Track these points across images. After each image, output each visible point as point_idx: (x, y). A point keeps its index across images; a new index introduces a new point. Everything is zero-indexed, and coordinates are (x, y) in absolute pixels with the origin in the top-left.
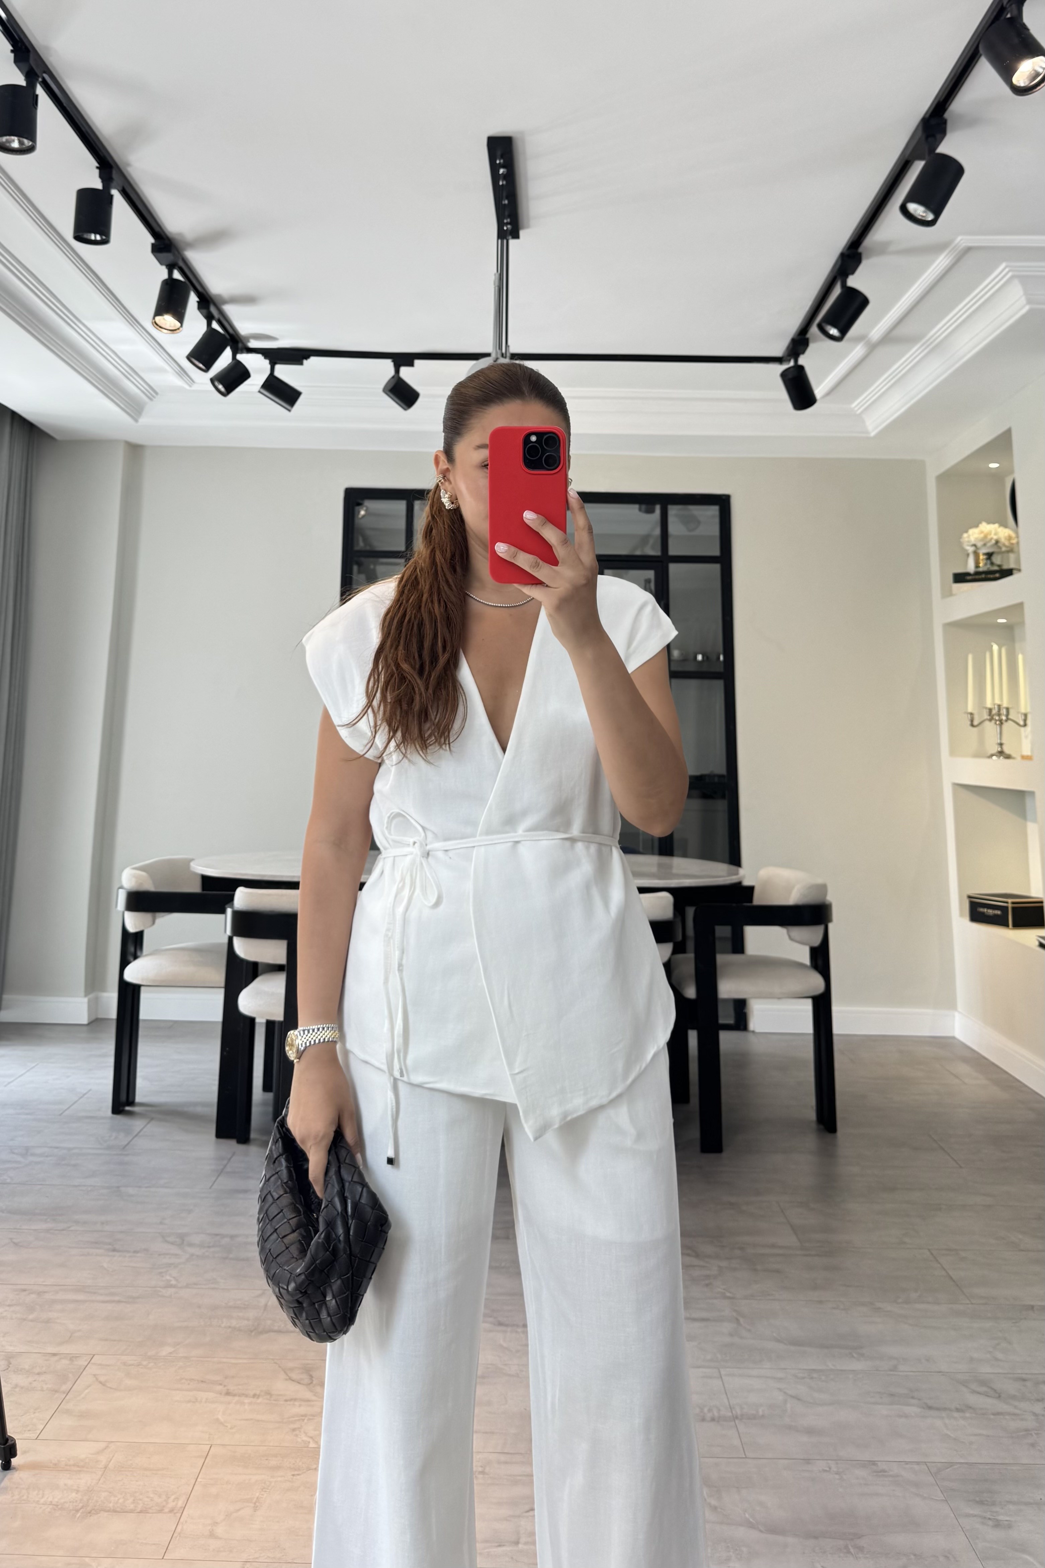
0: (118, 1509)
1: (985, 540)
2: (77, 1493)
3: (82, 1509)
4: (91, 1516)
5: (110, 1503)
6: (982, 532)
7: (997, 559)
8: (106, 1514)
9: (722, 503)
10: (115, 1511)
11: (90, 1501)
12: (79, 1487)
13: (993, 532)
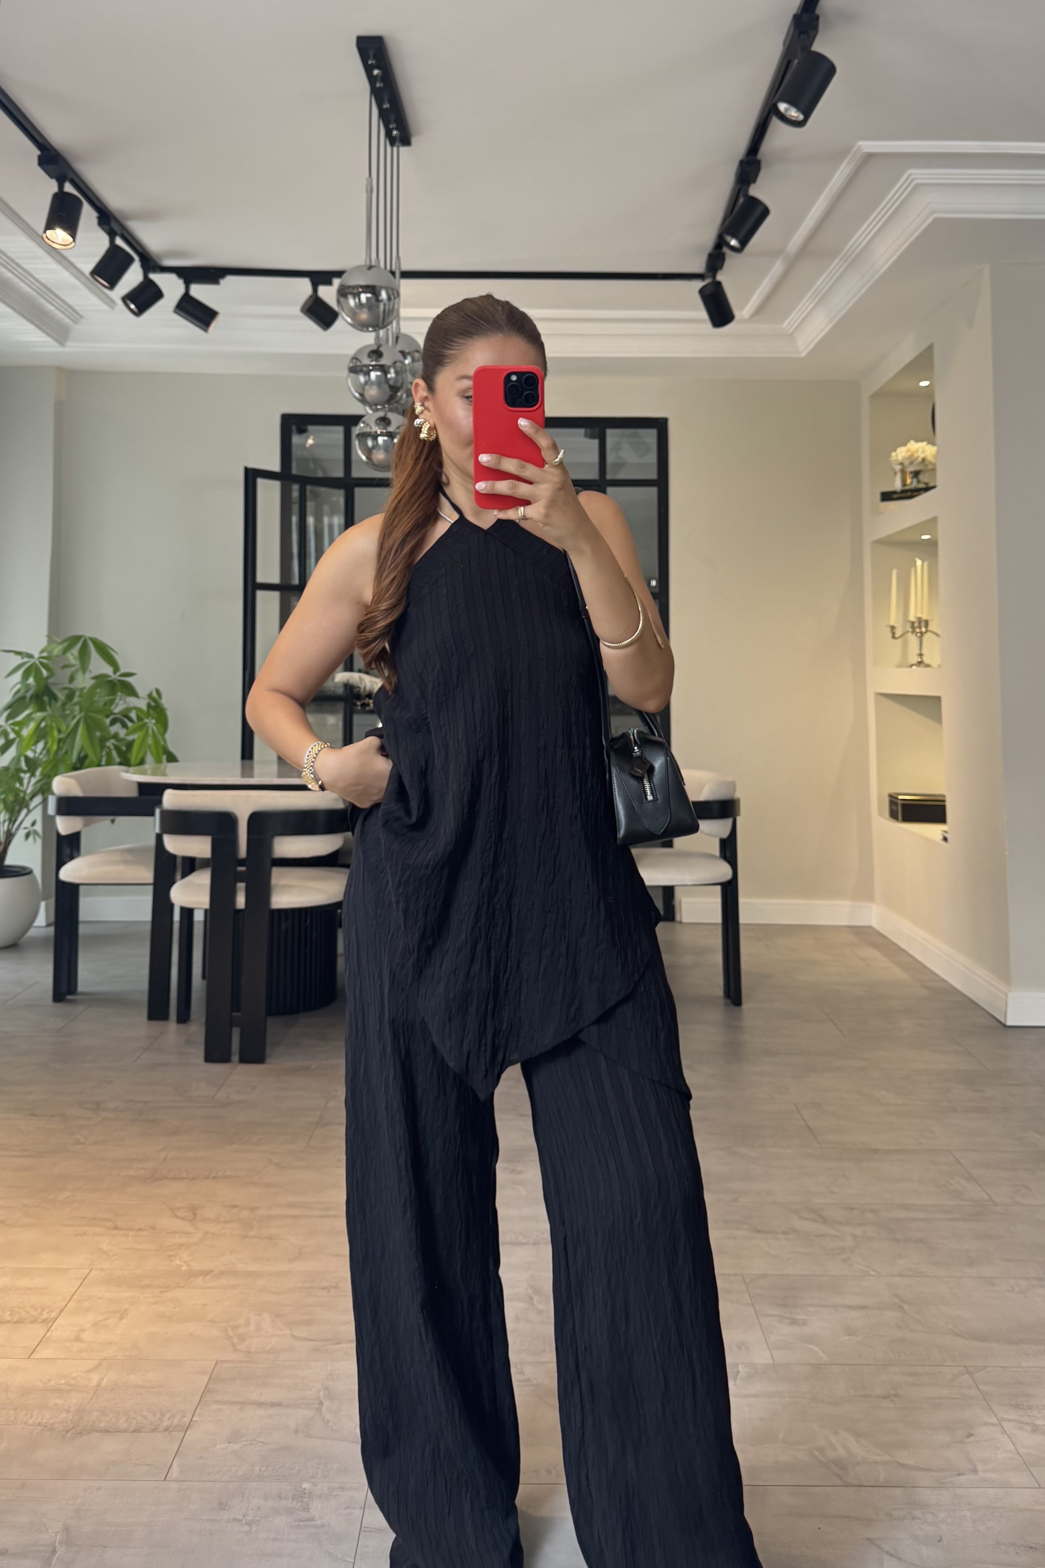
1: (912, 460)
6: (909, 450)
7: (923, 478)
13: (920, 451)
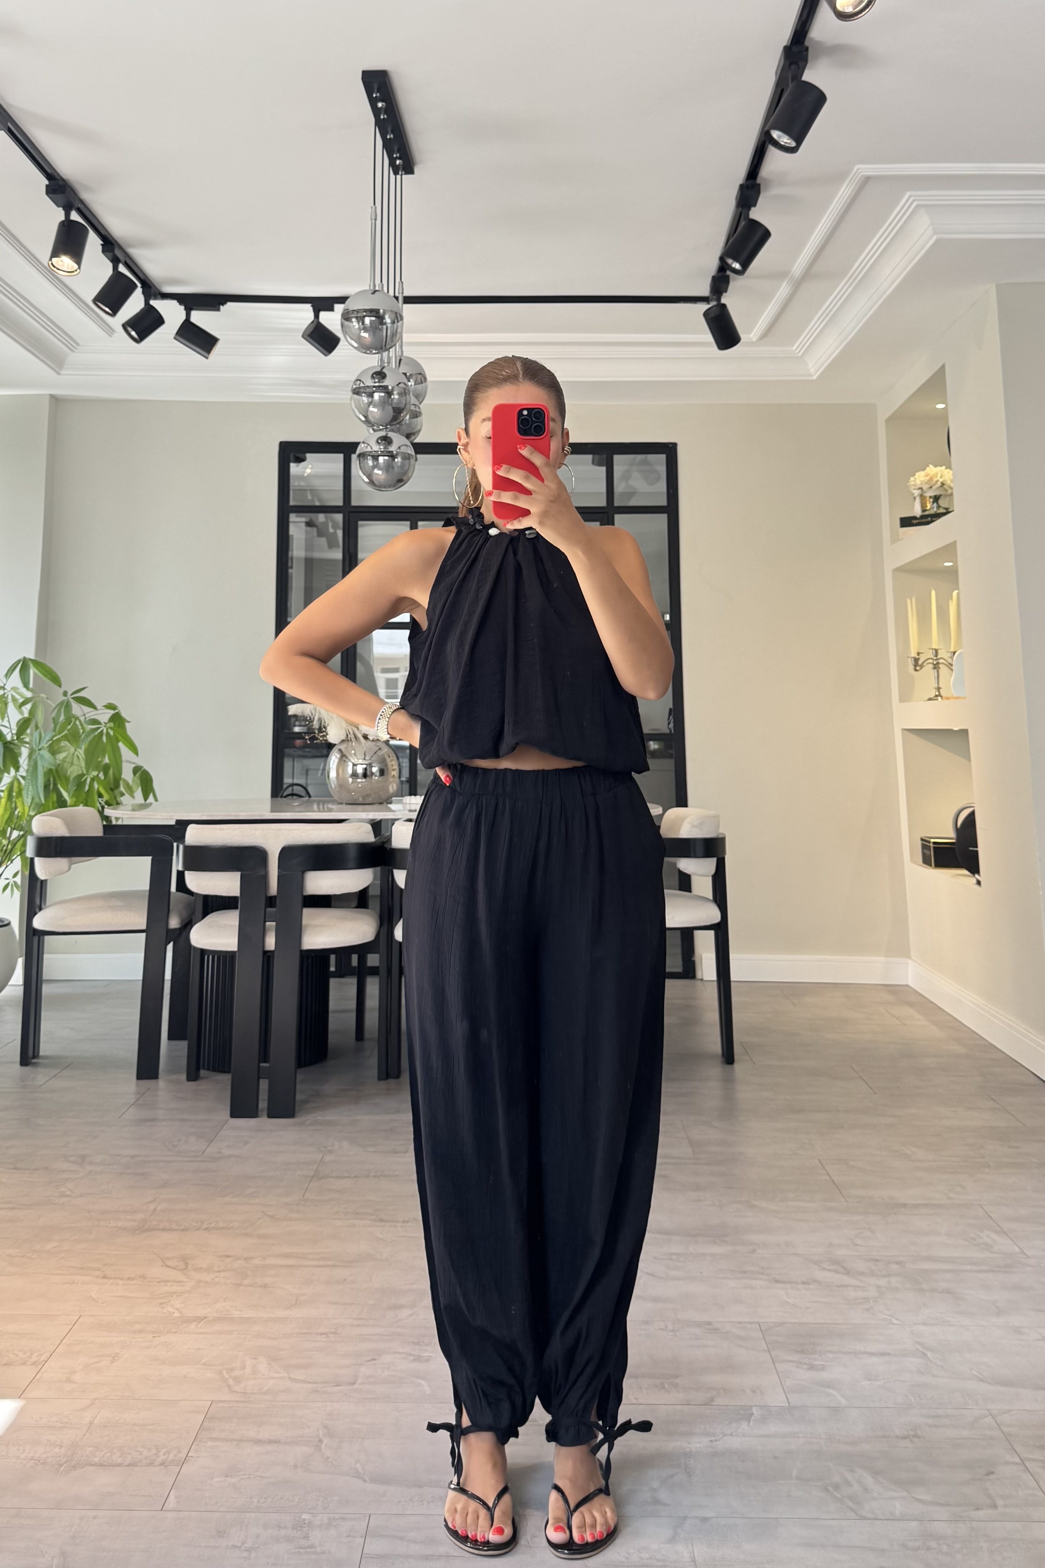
0: (105, 1464)
2: (60, 1448)
3: (65, 1464)
4: (75, 1470)
5: (96, 1457)
8: (92, 1468)
9: (669, 451)
10: (101, 1465)
11: (75, 1456)
12: (62, 1443)
